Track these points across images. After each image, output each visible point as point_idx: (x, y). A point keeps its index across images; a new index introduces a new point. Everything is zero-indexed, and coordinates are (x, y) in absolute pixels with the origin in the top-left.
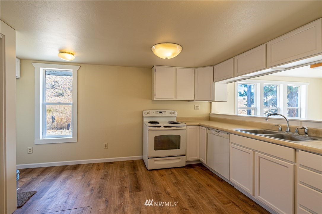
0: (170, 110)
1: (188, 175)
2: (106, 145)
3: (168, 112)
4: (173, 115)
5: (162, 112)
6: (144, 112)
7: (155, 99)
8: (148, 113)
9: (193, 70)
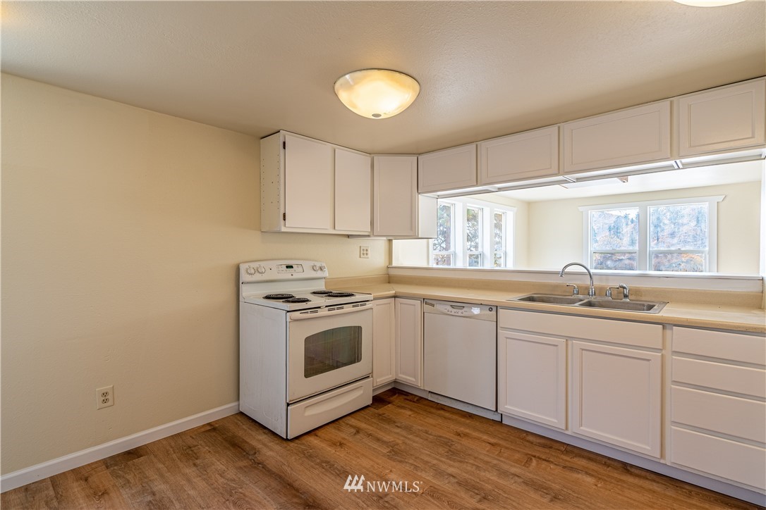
0: (313, 260)
1: (399, 425)
2: (105, 394)
3: (306, 265)
4: (319, 274)
5: (292, 267)
6: (243, 268)
7: (283, 229)
8: (257, 271)
9: (368, 159)
